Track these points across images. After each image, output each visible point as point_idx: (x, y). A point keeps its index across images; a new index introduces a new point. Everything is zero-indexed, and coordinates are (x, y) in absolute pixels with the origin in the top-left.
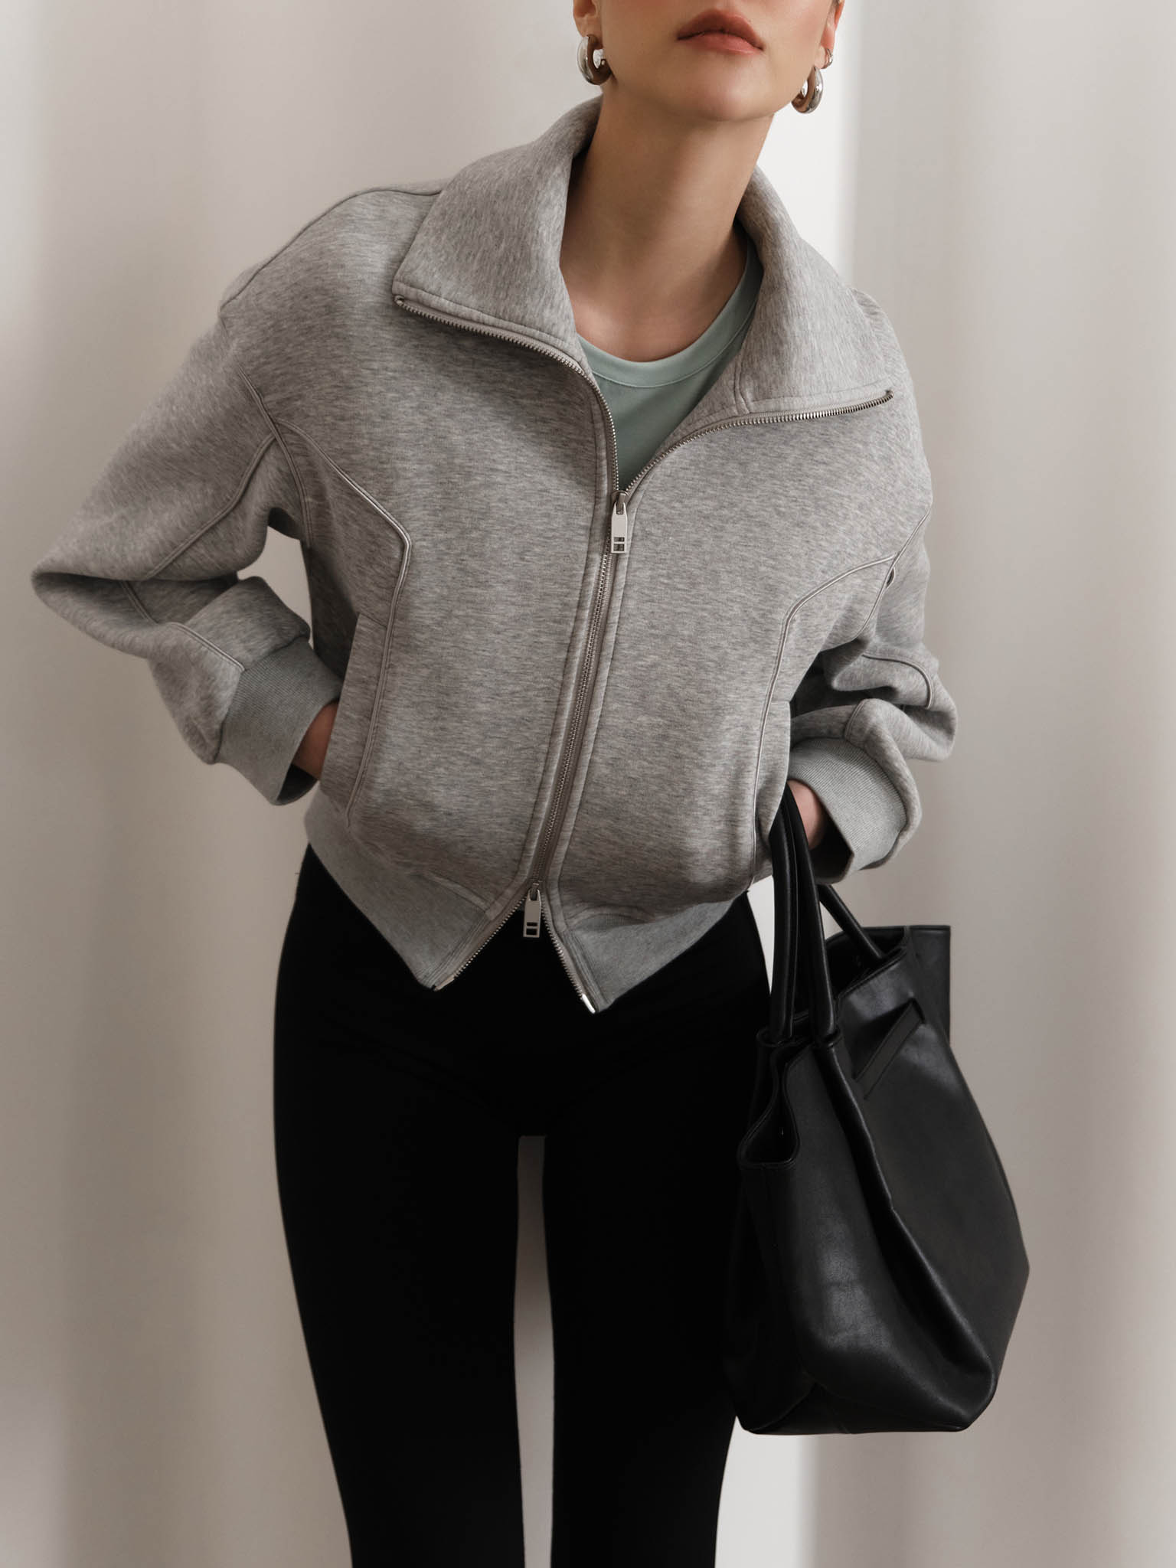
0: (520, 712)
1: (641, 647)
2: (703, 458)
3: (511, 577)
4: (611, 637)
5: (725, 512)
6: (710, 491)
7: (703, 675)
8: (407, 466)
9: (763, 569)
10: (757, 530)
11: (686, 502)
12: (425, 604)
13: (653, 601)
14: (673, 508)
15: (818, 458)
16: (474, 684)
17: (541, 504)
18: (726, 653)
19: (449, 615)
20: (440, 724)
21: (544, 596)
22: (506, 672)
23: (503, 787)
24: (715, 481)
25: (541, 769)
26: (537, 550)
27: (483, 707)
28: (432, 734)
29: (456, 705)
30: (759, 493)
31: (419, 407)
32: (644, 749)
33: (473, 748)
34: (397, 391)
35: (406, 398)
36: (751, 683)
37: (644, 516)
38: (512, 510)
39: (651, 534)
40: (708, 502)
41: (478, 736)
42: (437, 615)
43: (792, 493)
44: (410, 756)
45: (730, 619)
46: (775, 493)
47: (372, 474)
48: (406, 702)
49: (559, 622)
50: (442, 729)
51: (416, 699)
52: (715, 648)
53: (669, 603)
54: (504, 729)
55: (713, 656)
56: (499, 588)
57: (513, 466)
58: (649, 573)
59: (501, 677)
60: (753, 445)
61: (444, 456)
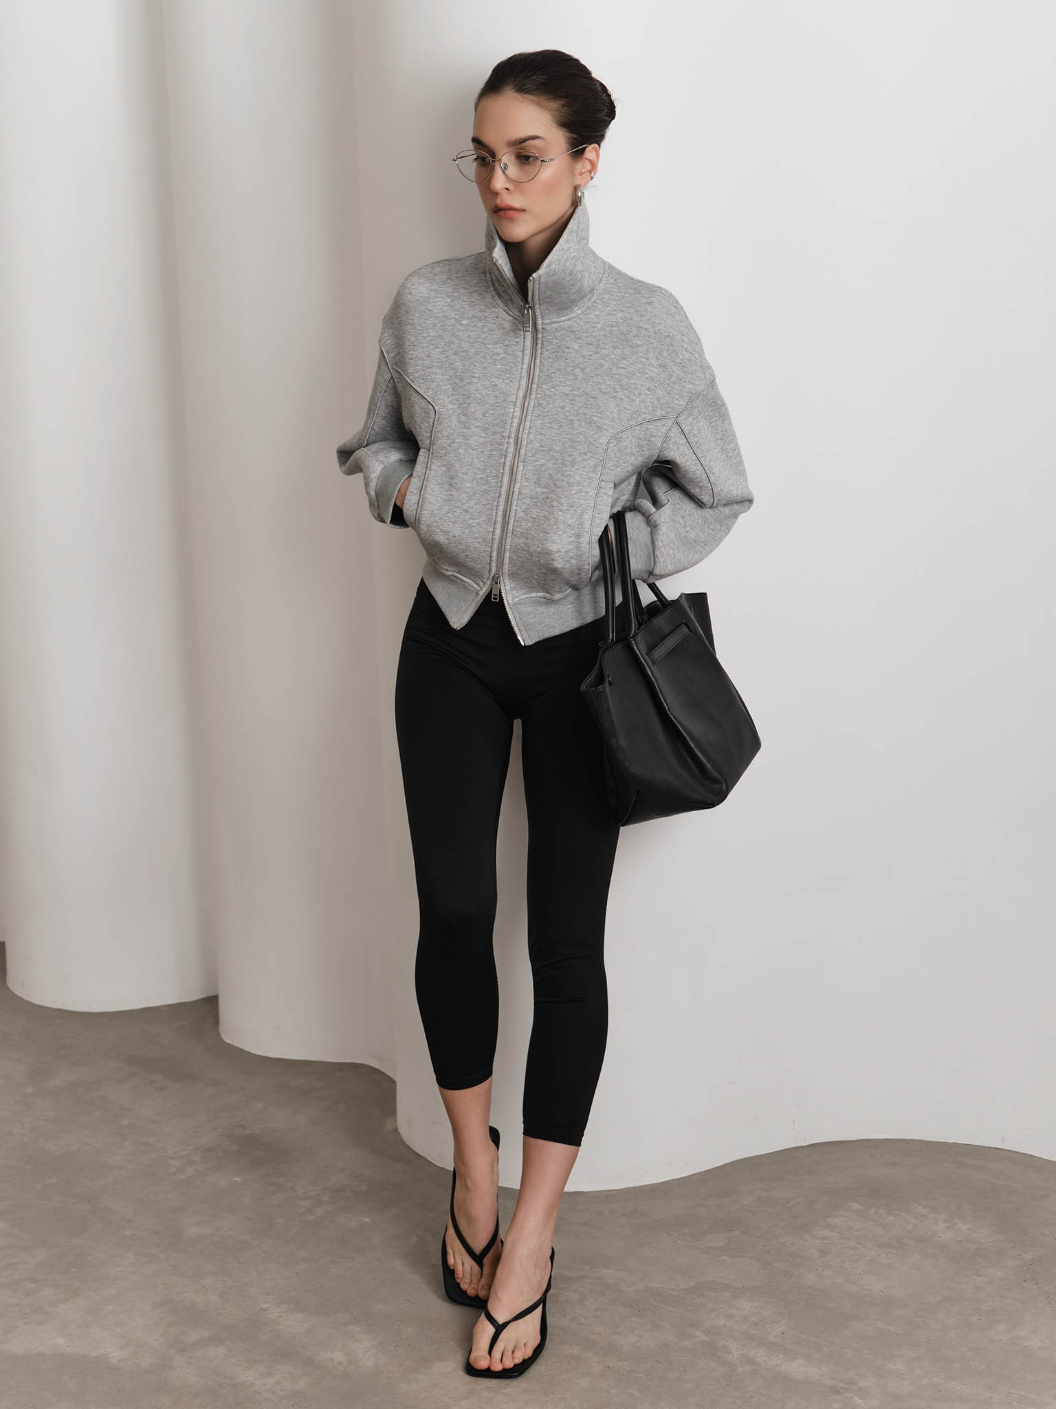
0: (485, 487)
1: (537, 456)
2: (563, 367)
3: (479, 424)
4: (523, 451)
5: (575, 392)
6: (568, 383)
7: (565, 468)
8: (437, 377)
9: (595, 418)
10: (591, 400)
11: (557, 388)
12: (443, 437)
13: (542, 434)
14: (552, 391)
15: (621, 366)
16: (464, 474)
17: (493, 391)
18: (575, 458)
19: (453, 442)
20: (449, 493)
21: (494, 433)
22: (478, 468)
23: (478, 523)
24: (570, 378)
25: (494, 514)
26: (491, 412)
27: (468, 485)
28: (446, 498)
29: (456, 484)
30: (591, 383)
31: (442, 352)
32: (539, 504)
33: (464, 504)
34: (434, 345)
35: (438, 347)
36: (588, 472)
37: (539, 396)
38: (480, 394)
39: (542, 404)
40: (567, 388)
41: (466, 498)
42: (448, 442)
43: (609, 382)
44: (436, 508)
45: (578, 442)
46: (599, 382)
47: (422, 381)
48: (436, 483)
49: (500, 445)
50: (451, 495)
51: (440, 481)
52: (570, 455)
53: (550, 435)
54: (478, 495)
55: (569, 459)
56: (474, 429)
57: (481, 375)
58: (540, 422)
59: (476, 470)
60: (586, 360)
61: (453, 371)
